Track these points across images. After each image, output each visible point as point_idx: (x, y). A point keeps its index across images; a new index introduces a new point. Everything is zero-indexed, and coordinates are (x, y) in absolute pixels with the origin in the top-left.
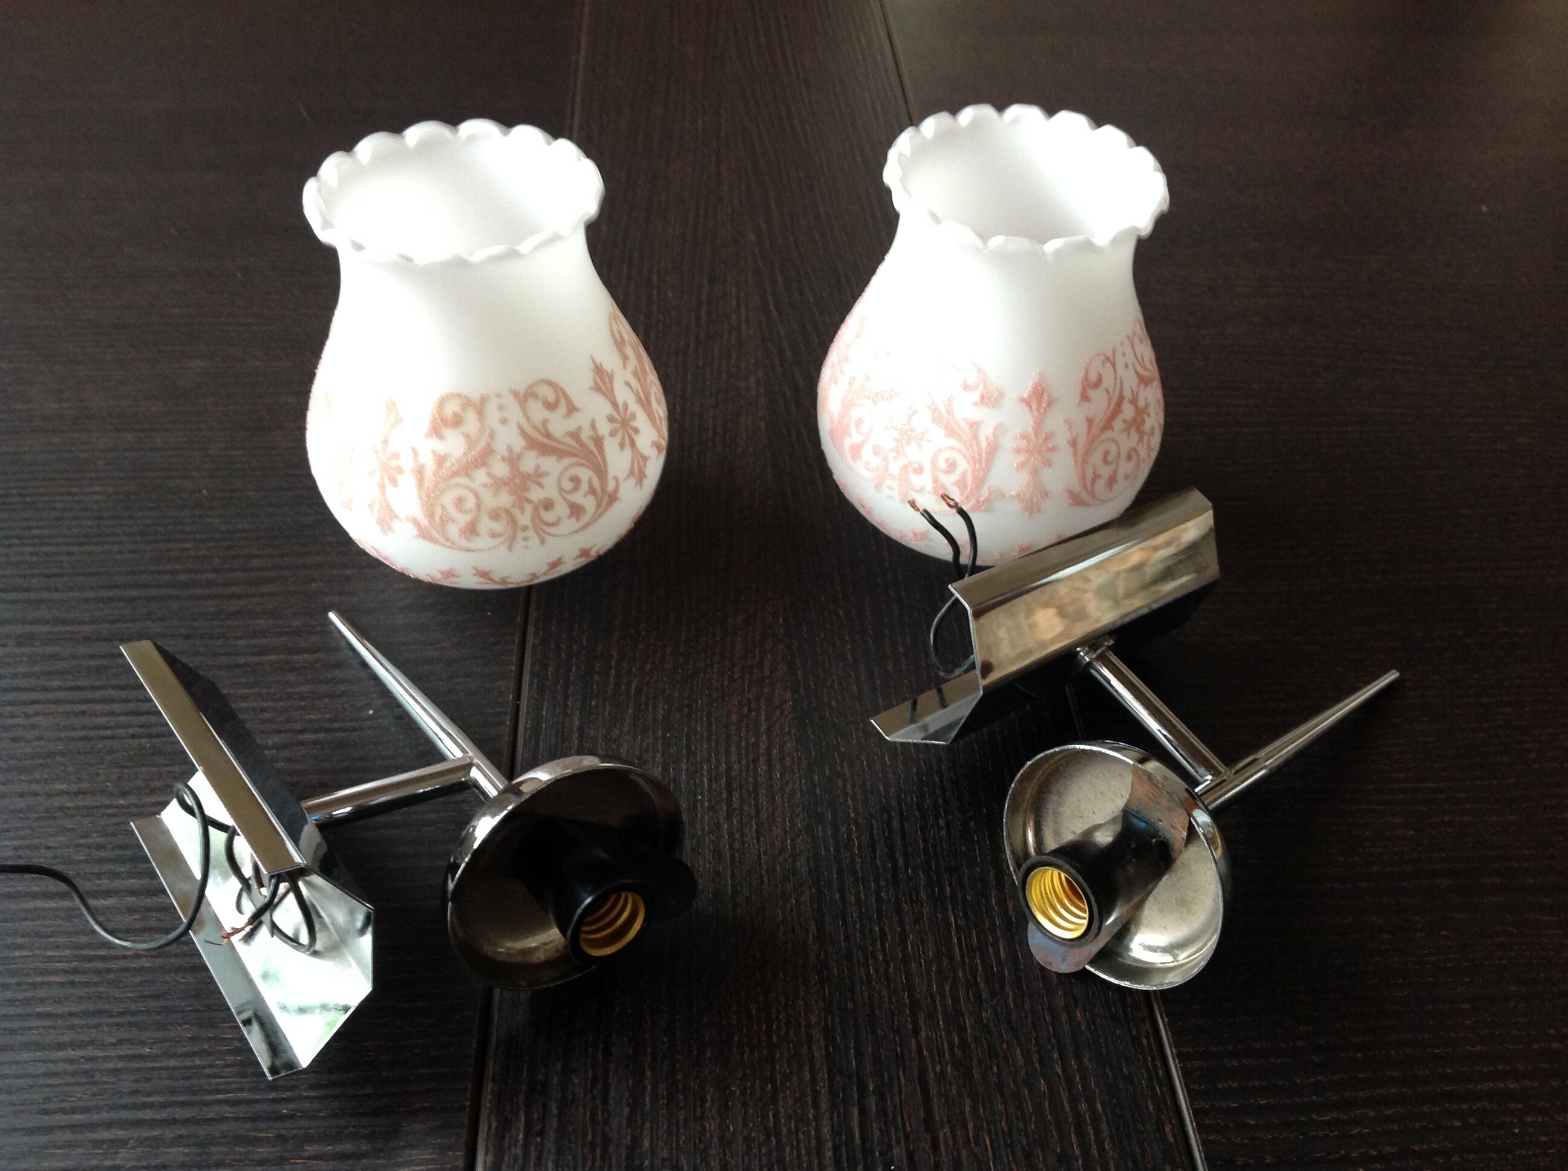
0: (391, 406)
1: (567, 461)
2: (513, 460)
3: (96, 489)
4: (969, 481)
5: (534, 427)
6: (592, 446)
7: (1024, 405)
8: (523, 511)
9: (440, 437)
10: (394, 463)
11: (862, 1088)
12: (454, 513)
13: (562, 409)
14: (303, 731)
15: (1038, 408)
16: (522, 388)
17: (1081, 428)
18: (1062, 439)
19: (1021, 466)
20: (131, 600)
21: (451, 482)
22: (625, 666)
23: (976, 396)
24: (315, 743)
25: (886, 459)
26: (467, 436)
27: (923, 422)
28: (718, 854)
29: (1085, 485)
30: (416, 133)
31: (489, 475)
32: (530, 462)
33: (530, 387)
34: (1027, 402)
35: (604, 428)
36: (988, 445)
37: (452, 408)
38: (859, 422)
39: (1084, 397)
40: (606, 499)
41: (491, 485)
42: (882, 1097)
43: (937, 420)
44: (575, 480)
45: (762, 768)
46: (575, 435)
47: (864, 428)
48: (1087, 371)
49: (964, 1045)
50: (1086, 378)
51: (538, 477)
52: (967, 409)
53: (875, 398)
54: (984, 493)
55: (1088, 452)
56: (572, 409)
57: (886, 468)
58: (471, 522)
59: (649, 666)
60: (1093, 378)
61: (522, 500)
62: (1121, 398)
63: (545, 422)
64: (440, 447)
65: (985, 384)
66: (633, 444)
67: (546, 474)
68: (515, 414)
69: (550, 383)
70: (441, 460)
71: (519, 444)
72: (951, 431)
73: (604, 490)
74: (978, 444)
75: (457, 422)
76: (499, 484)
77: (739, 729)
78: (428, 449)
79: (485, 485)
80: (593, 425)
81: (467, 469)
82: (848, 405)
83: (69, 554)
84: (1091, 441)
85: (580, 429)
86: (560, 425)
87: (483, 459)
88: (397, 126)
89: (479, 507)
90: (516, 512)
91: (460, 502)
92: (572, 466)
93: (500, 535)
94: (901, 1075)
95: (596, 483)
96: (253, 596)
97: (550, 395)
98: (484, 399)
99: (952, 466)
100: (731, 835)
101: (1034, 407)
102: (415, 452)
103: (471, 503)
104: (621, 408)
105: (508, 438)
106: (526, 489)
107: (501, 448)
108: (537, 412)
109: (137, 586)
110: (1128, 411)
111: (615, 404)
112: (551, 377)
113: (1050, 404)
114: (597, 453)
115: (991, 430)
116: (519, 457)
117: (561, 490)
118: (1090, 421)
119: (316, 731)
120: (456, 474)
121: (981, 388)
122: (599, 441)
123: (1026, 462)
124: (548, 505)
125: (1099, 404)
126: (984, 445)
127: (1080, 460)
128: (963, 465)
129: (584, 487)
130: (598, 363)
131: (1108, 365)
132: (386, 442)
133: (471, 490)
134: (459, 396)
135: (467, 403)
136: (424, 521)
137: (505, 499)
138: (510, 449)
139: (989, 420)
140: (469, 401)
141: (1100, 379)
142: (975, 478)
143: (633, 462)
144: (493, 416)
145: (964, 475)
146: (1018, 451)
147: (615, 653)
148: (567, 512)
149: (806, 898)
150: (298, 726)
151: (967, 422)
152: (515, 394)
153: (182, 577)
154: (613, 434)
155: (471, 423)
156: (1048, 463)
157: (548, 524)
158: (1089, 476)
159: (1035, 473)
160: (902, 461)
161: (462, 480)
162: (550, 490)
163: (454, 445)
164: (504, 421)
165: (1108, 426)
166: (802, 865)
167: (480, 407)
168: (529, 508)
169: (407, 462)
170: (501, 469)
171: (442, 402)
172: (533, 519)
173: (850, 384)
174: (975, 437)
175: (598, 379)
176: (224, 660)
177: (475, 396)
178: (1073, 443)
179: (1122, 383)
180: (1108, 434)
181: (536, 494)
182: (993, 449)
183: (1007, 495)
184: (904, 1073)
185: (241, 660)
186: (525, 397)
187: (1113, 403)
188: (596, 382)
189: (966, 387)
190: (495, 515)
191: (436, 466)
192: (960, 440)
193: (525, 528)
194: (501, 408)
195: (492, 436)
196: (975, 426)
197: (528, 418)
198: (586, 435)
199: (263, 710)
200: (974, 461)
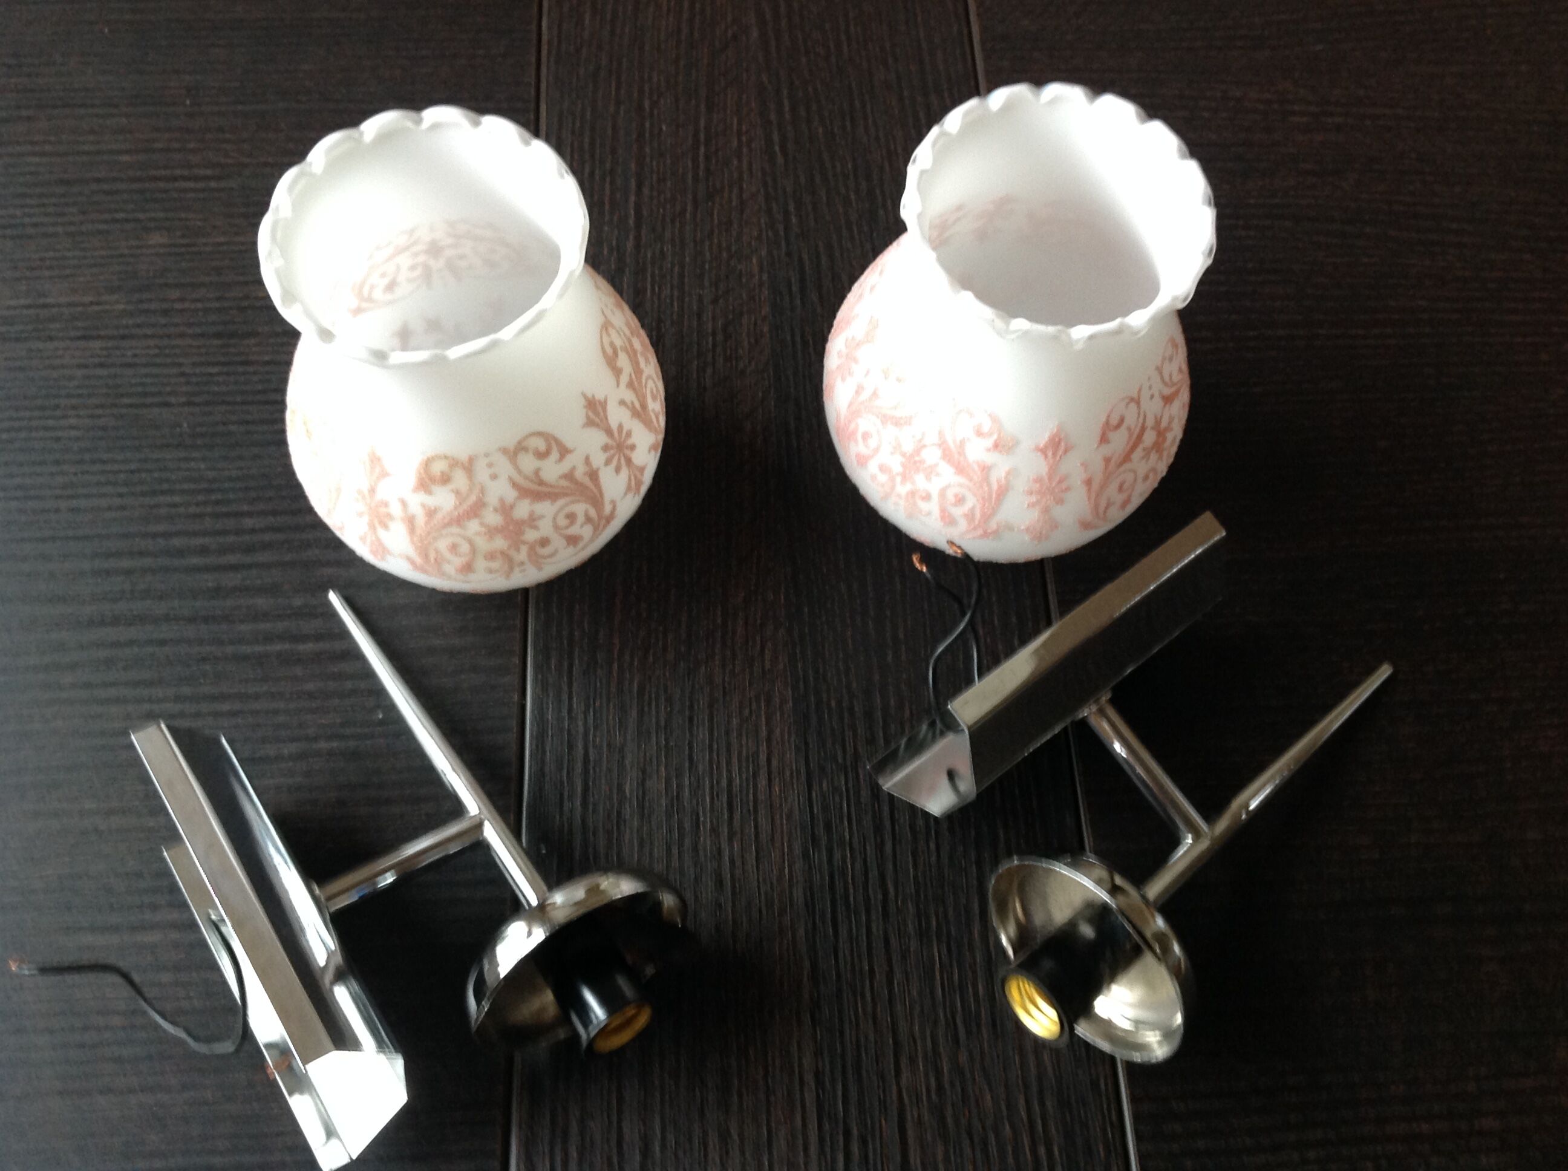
0: (375, 460)
1: (561, 502)
2: (505, 509)
3: (73, 421)
4: (978, 515)
5: (526, 478)
6: (587, 481)
7: (1039, 453)
8: (518, 550)
9: (429, 492)
10: (383, 510)
11: (847, 1134)
12: (448, 555)
13: (555, 455)
14: (316, 739)
15: (1054, 454)
16: (511, 444)
17: (1098, 466)
18: (1077, 480)
19: (1031, 505)
20: (129, 572)
21: (444, 532)
22: (627, 658)
23: (989, 442)
24: (331, 753)
25: (892, 479)
26: (457, 493)
27: (932, 456)
28: (720, 883)
29: (1097, 514)
30: (374, 126)
31: (482, 524)
32: (523, 510)
33: (519, 443)
34: (1043, 451)
35: (598, 459)
36: (1000, 487)
37: (438, 467)
38: (866, 436)
39: (1104, 439)
40: (603, 522)
41: (485, 534)
42: (864, 1142)
43: (947, 455)
44: (571, 517)
45: (763, 782)
46: (569, 476)
47: (873, 443)
48: (1109, 416)
49: (940, 1088)
50: (1107, 423)
51: (532, 521)
52: (978, 451)
53: (885, 419)
54: (993, 525)
55: (1103, 486)
56: (564, 451)
57: (893, 488)
58: (467, 563)
59: (651, 659)
60: (1114, 421)
61: (516, 544)
62: (1143, 429)
63: (537, 472)
64: (431, 501)
65: (999, 434)
66: (629, 461)
67: (541, 517)
68: (505, 468)
69: (539, 434)
70: (431, 513)
71: (511, 494)
72: (961, 469)
73: (600, 517)
74: (989, 485)
75: (445, 479)
76: (492, 532)
77: (740, 735)
78: (417, 502)
79: (478, 534)
80: (587, 461)
81: (458, 520)
82: (855, 413)
83: (57, 511)
84: (1107, 477)
85: (574, 469)
86: (552, 470)
87: (476, 510)
88: (352, 118)
89: (474, 550)
90: (513, 553)
91: (454, 548)
92: (567, 505)
93: (497, 571)
94: (883, 1122)
95: (593, 513)
96: (250, 566)
97: (540, 444)
98: (471, 460)
99: (960, 500)
100: (732, 862)
101: (1050, 454)
102: (404, 503)
103: (465, 548)
104: (616, 434)
105: (500, 490)
106: (522, 533)
107: (492, 499)
108: (528, 463)
109: (131, 554)
110: (1149, 438)
111: (609, 432)
112: (541, 429)
113: (1066, 451)
114: (592, 487)
115: (1003, 475)
116: (512, 507)
117: (556, 527)
118: (1107, 460)
119: (329, 738)
120: (449, 524)
121: (995, 437)
122: (594, 475)
123: (1038, 502)
124: (544, 542)
125: (1119, 440)
126: (995, 487)
127: (1093, 495)
128: (971, 502)
129: (581, 518)
130: (590, 395)
131: (1133, 406)
132: (374, 492)
133: (465, 538)
134: (446, 457)
135: (454, 463)
136: (419, 560)
137: (500, 543)
138: (502, 501)
139: (1001, 466)
140: (458, 462)
141: (1122, 420)
142: (983, 514)
143: (630, 480)
144: (482, 474)
145: (972, 510)
146: (1031, 493)
147: (616, 641)
148: (564, 542)
149: (801, 932)
150: (311, 732)
151: (979, 466)
152: (504, 451)
153: (177, 542)
154: (608, 462)
155: (460, 480)
156: (1060, 501)
157: (545, 557)
158: (1103, 504)
159: (1046, 510)
160: (908, 487)
161: (455, 530)
162: (545, 528)
163: (444, 499)
164: (494, 477)
165: (1127, 458)
166: (798, 894)
167: (469, 467)
168: (524, 549)
169: (396, 510)
170: (493, 518)
171: (428, 463)
172: (529, 556)
173: (858, 392)
174: (986, 479)
175: (591, 414)
176: (230, 649)
177: (463, 457)
178: (1088, 482)
179: (1145, 416)
180: (1127, 466)
181: (531, 535)
182: (1003, 491)
183: (1016, 529)
184: (885, 1120)
185: (246, 649)
186: (514, 453)
187: (1135, 436)
188: (588, 417)
189: (979, 433)
190: (491, 556)
191: (427, 518)
192: (971, 480)
193: (522, 563)
194: (490, 465)
195: (483, 491)
196: (986, 469)
197: (519, 471)
198: (580, 473)
199: (276, 712)
200: (983, 498)
